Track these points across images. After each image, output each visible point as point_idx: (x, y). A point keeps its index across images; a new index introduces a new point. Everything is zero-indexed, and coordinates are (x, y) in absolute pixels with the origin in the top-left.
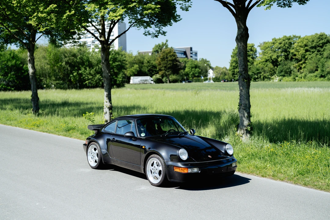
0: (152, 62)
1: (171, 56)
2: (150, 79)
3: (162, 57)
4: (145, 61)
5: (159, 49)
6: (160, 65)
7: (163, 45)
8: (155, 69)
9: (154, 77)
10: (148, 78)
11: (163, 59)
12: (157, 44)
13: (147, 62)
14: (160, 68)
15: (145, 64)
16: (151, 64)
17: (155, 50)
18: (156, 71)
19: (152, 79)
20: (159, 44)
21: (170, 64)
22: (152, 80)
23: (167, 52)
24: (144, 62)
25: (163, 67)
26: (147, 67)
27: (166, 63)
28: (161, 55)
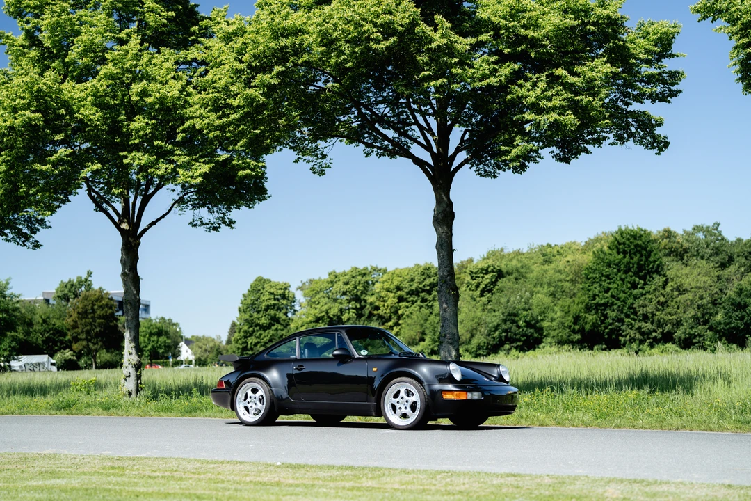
0: (54, 321)
1: (102, 307)
2: (48, 361)
3: (80, 310)
4: (37, 319)
5: (70, 291)
6: (74, 327)
7: (80, 283)
8: (62, 338)
9: (59, 355)
10: (43, 358)
11: (83, 314)
12: (66, 280)
13: (41, 321)
14: (75, 335)
15: (36, 327)
16: (51, 326)
17: (60, 294)
18: (62, 342)
19: (53, 361)
20: (70, 281)
21: (100, 325)
22: (52, 364)
23: (93, 298)
24: (34, 322)
25: (82, 332)
26: (41, 334)
27: (91, 324)
28: (80, 305)
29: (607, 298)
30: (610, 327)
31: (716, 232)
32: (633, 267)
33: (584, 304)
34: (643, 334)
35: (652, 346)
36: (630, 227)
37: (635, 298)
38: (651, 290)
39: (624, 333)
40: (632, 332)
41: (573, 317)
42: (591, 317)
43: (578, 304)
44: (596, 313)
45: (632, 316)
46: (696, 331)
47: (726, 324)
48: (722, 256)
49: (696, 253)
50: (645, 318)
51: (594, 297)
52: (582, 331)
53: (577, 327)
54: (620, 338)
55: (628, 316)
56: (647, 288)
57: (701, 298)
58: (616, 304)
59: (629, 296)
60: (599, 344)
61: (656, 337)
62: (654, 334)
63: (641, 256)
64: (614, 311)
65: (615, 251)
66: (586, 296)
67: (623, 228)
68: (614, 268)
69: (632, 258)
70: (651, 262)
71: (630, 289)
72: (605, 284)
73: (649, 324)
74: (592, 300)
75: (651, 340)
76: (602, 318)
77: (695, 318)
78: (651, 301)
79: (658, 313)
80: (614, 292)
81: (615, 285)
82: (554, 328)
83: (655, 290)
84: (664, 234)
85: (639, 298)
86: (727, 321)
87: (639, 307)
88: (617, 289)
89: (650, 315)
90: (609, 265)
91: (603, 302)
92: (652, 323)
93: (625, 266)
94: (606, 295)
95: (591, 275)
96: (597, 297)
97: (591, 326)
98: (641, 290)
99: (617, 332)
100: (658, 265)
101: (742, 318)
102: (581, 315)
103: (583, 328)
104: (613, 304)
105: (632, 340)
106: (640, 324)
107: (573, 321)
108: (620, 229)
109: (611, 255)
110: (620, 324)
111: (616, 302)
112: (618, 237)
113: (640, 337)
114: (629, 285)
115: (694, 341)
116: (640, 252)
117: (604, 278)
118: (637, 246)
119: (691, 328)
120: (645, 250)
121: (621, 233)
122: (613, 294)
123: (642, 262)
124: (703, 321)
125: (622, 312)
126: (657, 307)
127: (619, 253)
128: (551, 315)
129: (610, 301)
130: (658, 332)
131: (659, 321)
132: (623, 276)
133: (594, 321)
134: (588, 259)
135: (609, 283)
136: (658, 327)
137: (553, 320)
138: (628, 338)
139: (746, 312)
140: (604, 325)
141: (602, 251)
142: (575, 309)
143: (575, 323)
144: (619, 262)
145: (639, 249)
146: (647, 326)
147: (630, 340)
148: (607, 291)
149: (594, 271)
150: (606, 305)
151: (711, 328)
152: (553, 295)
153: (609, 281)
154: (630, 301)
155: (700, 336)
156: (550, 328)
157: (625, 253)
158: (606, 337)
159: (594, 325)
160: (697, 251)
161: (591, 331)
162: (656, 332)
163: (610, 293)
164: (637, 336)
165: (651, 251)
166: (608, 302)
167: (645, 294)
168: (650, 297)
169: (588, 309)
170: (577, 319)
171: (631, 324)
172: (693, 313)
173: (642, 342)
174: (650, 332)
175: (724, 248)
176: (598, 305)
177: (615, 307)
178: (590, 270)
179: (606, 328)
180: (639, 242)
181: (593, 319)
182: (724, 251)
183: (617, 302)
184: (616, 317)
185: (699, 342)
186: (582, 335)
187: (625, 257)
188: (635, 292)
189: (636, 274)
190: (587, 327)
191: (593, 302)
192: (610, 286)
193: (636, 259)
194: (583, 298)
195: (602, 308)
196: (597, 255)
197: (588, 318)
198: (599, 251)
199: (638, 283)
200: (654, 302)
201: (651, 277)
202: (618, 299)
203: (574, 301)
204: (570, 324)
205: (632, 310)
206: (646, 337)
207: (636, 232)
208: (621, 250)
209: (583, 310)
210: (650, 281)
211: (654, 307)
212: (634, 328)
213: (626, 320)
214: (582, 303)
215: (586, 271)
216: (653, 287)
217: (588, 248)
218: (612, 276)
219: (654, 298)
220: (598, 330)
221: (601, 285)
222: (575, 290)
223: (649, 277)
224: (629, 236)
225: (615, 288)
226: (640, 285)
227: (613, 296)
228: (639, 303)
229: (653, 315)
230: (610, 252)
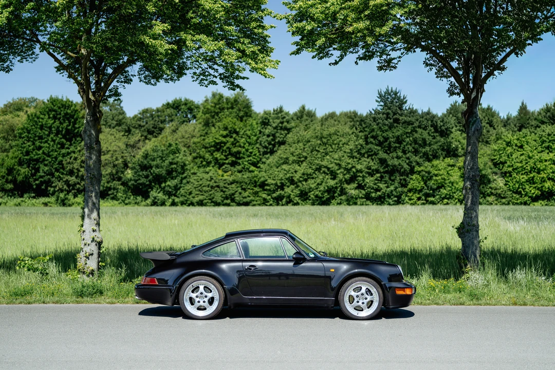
29: (39, 154)
30: (40, 179)
31: (119, 107)
32: (62, 130)
33: (18, 159)
34: (69, 185)
35: (75, 196)
36: (60, 98)
37: (64, 156)
38: (76, 151)
39: (54, 185)
40: (60, 184)
41: (7, 169)
42: (23, 170)
43: (12, 158)
44: (28, 167)
45: (61, 170)
46: (112, 184)
47: (136, 181)
48: (124, 126)
49: (105, 123)
50: (71, 173)
51: (28, 153)
52: (14, 181)
53: (10, 178)
54: (49, 188)
55: (57, 170)
56: (72, 149)
57: (117, 159)
58: (47, 160)
59: (59, 154)
60: (29, 193)
61: (79, 188)
62: (78, 186)
63: (70, 122)
64: (46, 165)
65: (47, 117)
66: (19, 152)
67: (54, 97)
68: (46, 130)
69: (61, 123)
70: (77, 128)
71: (59, 148)
72: (38, 143)
73: (74, 178)
74: (25, 156)
75: (76, 191)
76: (34, 171)
77: (111, 174)
78: (76, 159)
79: (82, 170)
81: (46, 145)
83: (80, 151)
84: (81, 106)
85: (66, 156)
86: (136, 178)
87: (67, 164)
88: (49, 148)
89: (76, 171)
90: (42, 128)
91: (35, 157)
92: (76, 177)
93: (57, 130)
94: (38, 152)
95: (24, 135)
96: (30, 153)
97: (23, 178)
98: (67, 150)
99: (49, 183)
101: (147, 177)
102: (15, 167)
103: (16, 179)
104: (44, 160)
105: (60, 191)
106: (67, 178)
107: (6, 172)
108: (51, 98)
109: (42, 119)
110: (50, 177)
111: (47, 158)
112: (49, 104)
113: (67, 188)
114: (59, 146)
115: (110, 192)
116: (68, 119)
117: (37, 138)
118: (66, 114)
119: (108, 182)
120: (73, 118)
121: (53, 101)
122: (45, 151)
123: (70, 127)
124: (116, 178)
125: (52, 167)
126: (81, 165)
127: (49, 118)
129: (42, 158)
130: (82, 184)
132: (54, 138)
133: (26, 173)
134: (21, 120)
135: (41, 143)
136: (81, 181)
138: (58, 188)
139: (150, 171)
140: (34, 177)
142: (9, 162)
143: (8, 174)
144: (51, 126)
145: (68, 116)
146: (73, 179)
147: (58, 190)
148: (40, 148)
149: (28, 131)
150: (37, 161)
151: (123, 184)
153: (41, 141)
154: (60, 158)
155: (114, 189)
157: (55, 118)
158: (35, 187)
159: (26, 177)
160: (106, 121)
161: (22, 182)
162: (80, 185)
163: (41, 151)
164: (64, 188)
165: (77, 119)
166: (40, 158)
167: (71, 153)
168: (76, 155)
169: (21, 163)
170: (10, 171)
171: (60, 177)
172: (110, 171)
173: (68, 192)
174: (75, 184)
175: (124, 120)
176: (31, 160)
177: (46, 162)
178: (25, 131)
179: (36, 180)
180: (69, 111)
181: (25, 172)
182: (125, 122)
183: (49, 158)
184: (47, 171)
185: (113, 194)
186: (14, 184)
187: (55, 122)
188: (64, 151)
189: (64, 137)
190: (20, 178)
191: (26, 157)
192: (42, 145)
193: (65, 125)
194: (16, 154)
195: (35, 162)
196: (31, 118)
197: (20, 171)
198: (34, 115)
199: (65, 144)
200: (79, 161)
201: (76, 140)
202: (49, 156)
203: (7, 156)
204: (5, 174)
205: (61, 166)
206: (71, 188)
207: (66, 102)
208: (51, 116)
209: (16, 164)
210: (74, 143)
211: (79, 164)
212: (61, 181)
213: (57, 174)
214: (16, 158)
215: (20, 131)
216: (79, 148)
217: (9, 110)
218: (44, 136)
219: (79, 157)
220: (29, 181)
221: (34, 144)
222: (7, 147)
223: (74, 139)
224: (59, 105)
225: (46, 147)
226: (66, 146)
227: (44, 153)
228: (66, 160)
229: (78, 170)
230: (42, 116)
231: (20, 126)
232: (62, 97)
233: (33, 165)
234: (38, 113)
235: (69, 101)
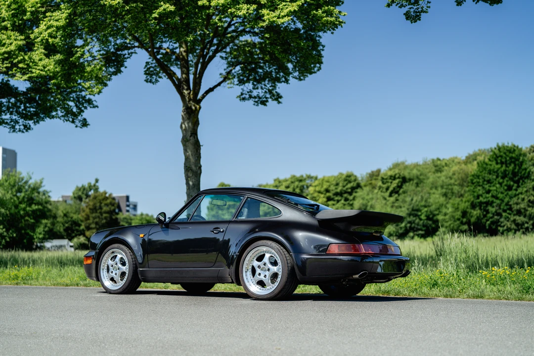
0: (72, 215)
1: (107, 205)
2: (68, 244)
3: (91, 207)
4: (60, 213)
5: (83, 193)
6: (87, 218)
7: (90, 188)
8: (77, 228)
9: (75, 240)
10: (65, 242)
11: (94, 210)
12: (80, 186)
13: (62, 215)
14: (87, 225)
15: (59, 219)
16: (69, 219)
17: (76, 195)
18: (77, 231)
19: (72, 244)
20: (83, 186)
21: (106, 218)
22: (71, 246)
23: (101, 198)
24: (58, 216)
25: (93, 222)
26: (63, 224)
27: (99, 217)
28: (91, 203)
29: (489, 197)
30: (491, 220)
32: (509, 174)
33: (470, 202)
34: (517, 225)
35: (524, 234)
36: (506, 144)
37: (511, 198)
38: (523, 192)
39: (502, 225)
40: (508, 223)
41: (462, 212)
42: (475, 213)
43: (465, 202)
44: (480, 209)
45: (508, 211)
50: (519, 212)
51: (478, 197)
52: (468, 223)
53: (464, 220)
54: (499, 228)
55: (505, 211)
56: (520, 190)
58: (495, 202)
59: (506, 195)
60: (482, 233)
61: (528, 227)
62: (526, 225)
63: (515, 165)
64: (494, 207)
65: (494, 163)
66: (472, 196)
67: (500, 145)
68: (494, 175)
69: (508, 167)
70: (523, 170)
71: (506, 190)
72: (487, 187)
73: (522, 217)
75: (524, 230)
76: (485, 213)
78: (523, 199)
79: (530, 209)
80: (495, 193)
81: (495, 188)
82: (447, 220)
83: (527, 191)
84: (531, 150)
85: (514, 197)
87: (514, 204)
88: (496, 190)
89: (523, 211)
90: (490, 173)
91: (485, 200)
92: (525, 217)
93: (502, 173)
94: (488, 195)
95: (475, 181)
96: (480, 197)
97: (476, 219)
98: (515, 192)
99: (496, 223)
100: (529, 172)
102: (467, 210)
103: (470, 221)
104: (493, 202)
105: (509, 230)
106: (515, 218)
107: (461, 215)
108: (498, 146)
109: (491, 165)
110: (498, 218)
111: (495, 200)
112: (497, 152)
113: (515, 227)
114: (506, 188)
116: (514, 163)
117: (485, 183)
118: (511, 158)
120: (518, 161)
121: (499, 148)
122: (493, 194)
123: (516, 170)
125: (500, 208)
126: (528, 205)
127: (497, 163)
128: (444, 210)
129: (491, 200)
130: (530, 223)
131: (530, 215)
132: (501, 181)
133: (478, 215)
134: (473, 168)
135: (490, 186)
136: (529, 220)
137: (445, 214)
138: (505, 228)
140: (486, 218)
141: (484, 162)
142: (463, 206)
143: (463, 217)
144: (498, 170)
145: (513, 160)
146: (520, 219)
147: (507, 230)
148: (488, 192)
149: (478, 177)
150: (488, 203)
152: (445, 195)
153: (489, 185)
154: (506, 200)
156: (444, 220)
157: (502, 163)
158: (488, 227)
159: (478, 218)
161: (475, 223)
162: (528, 223)
163: (490, 194)
164: (512, 227)
165: (523, 162)
166: (489, 201)
167: (518, 195)
168: (523, 196)
169: (473, 206)
170: (464, 213)
171: (508, 217)
173: (516, 231)
174: (523, 224)
176: (481, 203)
177: (495, 204)
178: (475, 177)
179: (487, 220)
180: (514, 155)
181: (477, 213)
184: (496, 212)
186: (468, 226)
187: (502, 166)
188: (511, 193)
189: (511, 179)
190: (473, 220)
191: (477, 200)
192: (492, 188)
193: (511, 168)
194: (469, 197)
195: (485, 205)
196: (480, 165)
197: (473, 213)
198: (482, 162)
199: (513, 186)
200: (526, 201)
201: (523, 181)
202: (497, 198)
203: (462, 200)
204: (460, 217)
205: (508, 207)
206: (520, 227)
207: (511, 148)
208: (499, 161)
209: (469, 207)
210: (522, 184)
211: (526, 204)
212: (510, 221)
213: (504, 214)
214: (468, 201)
215: (472, 178)
216: (525, 189)
217: (469, 161)
218: (492, 181)
219: (526, 197)
220: (481, 222)
221: (483, 188)
222: (463, 192)
223: (521, 181)
224: (505, 151)
225: (494, 190)
226: (514, 188)
227: (493, 196)
228: (513, 201)
229: (526, 210)
230: (490, 163)
231: (473, 173)
232: (508, 144)
233: (484, 207)
234: (487, 160)
235: (515, 146)
